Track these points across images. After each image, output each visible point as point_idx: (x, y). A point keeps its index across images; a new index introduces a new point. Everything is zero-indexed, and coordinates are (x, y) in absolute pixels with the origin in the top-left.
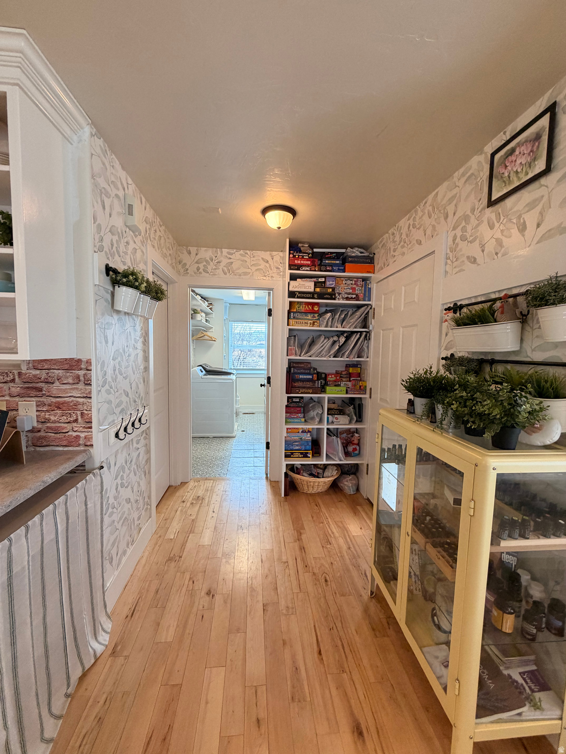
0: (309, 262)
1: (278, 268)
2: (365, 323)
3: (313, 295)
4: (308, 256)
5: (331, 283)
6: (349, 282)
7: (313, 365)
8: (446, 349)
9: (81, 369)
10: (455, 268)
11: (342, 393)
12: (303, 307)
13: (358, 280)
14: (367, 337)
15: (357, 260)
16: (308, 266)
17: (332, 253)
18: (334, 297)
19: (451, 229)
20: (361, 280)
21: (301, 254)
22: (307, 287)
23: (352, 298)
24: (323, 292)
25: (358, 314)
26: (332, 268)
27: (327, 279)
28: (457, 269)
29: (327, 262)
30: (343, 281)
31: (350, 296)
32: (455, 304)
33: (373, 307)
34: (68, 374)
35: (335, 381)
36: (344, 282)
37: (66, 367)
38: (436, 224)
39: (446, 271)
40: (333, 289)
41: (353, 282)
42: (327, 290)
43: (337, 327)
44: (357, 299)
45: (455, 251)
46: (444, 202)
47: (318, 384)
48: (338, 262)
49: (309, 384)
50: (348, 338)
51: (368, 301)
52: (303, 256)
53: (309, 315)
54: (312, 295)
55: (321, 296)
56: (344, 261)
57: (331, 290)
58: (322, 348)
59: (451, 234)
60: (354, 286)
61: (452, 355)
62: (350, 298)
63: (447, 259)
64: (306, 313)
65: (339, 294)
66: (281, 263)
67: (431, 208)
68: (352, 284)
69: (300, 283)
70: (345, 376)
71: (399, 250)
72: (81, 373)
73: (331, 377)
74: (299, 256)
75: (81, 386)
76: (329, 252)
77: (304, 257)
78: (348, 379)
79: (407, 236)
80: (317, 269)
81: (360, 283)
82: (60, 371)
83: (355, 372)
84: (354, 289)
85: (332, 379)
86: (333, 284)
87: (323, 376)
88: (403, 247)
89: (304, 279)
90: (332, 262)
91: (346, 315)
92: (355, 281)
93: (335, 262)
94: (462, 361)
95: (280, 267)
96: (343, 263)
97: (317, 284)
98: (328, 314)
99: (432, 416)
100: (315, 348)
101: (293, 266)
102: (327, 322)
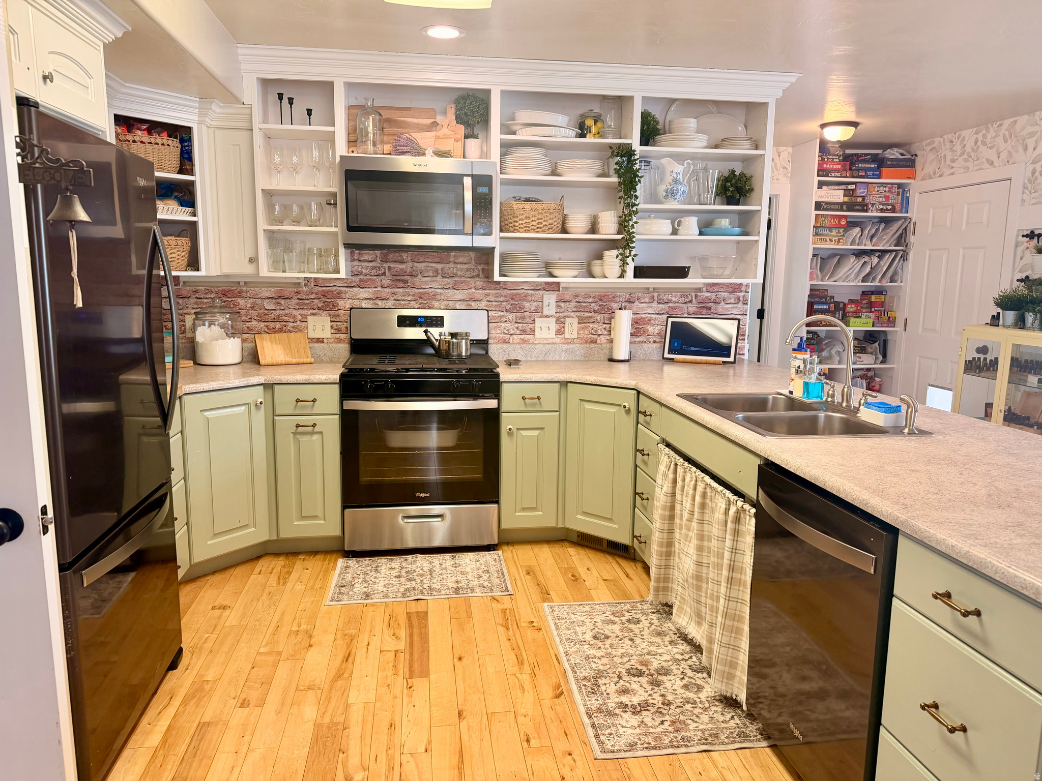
0: (839, 167)
1: (785, 168)
2: (901, 239)
3: (842, 207)
4: (839, 159)
5: (862, 190)
6: (882, 189)
7: (831, 293)
8: (1021, 271)
9: (741, 291)
10: (1033, 198)
11: (868, 325)
12: (828, 221)
13: (892, 187)
14: (905, 257)
15: (897, 164)
16: (838, 171)
17: (866, 155)
18: (865, 208)
19: (1030, 162)
20: (896, 186)
21: (830, 157)
22: (836, 197)
23: (887, 210)
24: (853, 203)
25: (894, 228)
26: (866, 173)
27: (858, 187)
28: (1035, 201)
29: (860, 165)
30: (875, 187)
31: (884, 207)
32: (1032, 232)
33: (913, 221)
34: (731, 296)
35: (855, 312)
36: (876, 190)
37: (730, 289)
38: (1013, 151)
39: (1022, 200)
40: (863, 198)
41: (887, 190)
42: (856, 199)
43: (865, 245)
44: (893, 210)
45: (1034, 183)
46: (1024, 133)
47: (840, 314)
48: (873, 166)
49: (829, 315)
50: (881, 257)
51: (905, 213)
52: (833, 159)
53: (834, 231)
54: (840, 206)
55: (851, 207)
56: (881, 165)
57: (861, 199)
58: (851, 271)
59: (1031, 167)
60: (888, 194)
61: (1027, 277)
62: (885, 210)
63: (1024, 188)
64: (830, 228)
65: (873, 205)
66: (789, 161)
67: (1007, 133)
68: (885, 191)
69: (828, 192)
70: (865, 306)
71: (960, 162)
72: (741, 294)
73: (851, 308)
74: (828, 159)
75: (740, 305)
76: (863, 154)
77: (835, 160)
78: (869, 310)
79: (973, 150)
80: (848, 175)
81: (895, 189)
82: (725, 293)
83: (878, 300)
84: (887, 198)
85: (851, 310)
86: (864, 192)
87: (841, 305)
88: (966, 160)
89: (830, 187)
90: (867, 166)
91: (877, 230)
92: (889, 188)
93: (869, 166)
95: (787, 166)
96: (880, 167)
97: (847, 193)
98: (858, 230)
99: (1021, 323)
100: (843, 271)
101: (822, 172)
102: (854, 239)
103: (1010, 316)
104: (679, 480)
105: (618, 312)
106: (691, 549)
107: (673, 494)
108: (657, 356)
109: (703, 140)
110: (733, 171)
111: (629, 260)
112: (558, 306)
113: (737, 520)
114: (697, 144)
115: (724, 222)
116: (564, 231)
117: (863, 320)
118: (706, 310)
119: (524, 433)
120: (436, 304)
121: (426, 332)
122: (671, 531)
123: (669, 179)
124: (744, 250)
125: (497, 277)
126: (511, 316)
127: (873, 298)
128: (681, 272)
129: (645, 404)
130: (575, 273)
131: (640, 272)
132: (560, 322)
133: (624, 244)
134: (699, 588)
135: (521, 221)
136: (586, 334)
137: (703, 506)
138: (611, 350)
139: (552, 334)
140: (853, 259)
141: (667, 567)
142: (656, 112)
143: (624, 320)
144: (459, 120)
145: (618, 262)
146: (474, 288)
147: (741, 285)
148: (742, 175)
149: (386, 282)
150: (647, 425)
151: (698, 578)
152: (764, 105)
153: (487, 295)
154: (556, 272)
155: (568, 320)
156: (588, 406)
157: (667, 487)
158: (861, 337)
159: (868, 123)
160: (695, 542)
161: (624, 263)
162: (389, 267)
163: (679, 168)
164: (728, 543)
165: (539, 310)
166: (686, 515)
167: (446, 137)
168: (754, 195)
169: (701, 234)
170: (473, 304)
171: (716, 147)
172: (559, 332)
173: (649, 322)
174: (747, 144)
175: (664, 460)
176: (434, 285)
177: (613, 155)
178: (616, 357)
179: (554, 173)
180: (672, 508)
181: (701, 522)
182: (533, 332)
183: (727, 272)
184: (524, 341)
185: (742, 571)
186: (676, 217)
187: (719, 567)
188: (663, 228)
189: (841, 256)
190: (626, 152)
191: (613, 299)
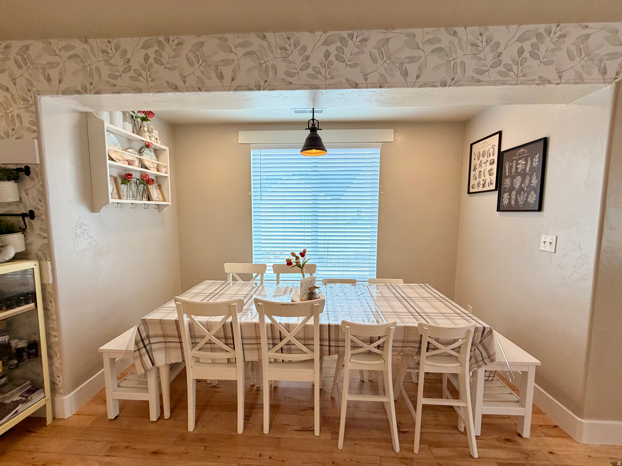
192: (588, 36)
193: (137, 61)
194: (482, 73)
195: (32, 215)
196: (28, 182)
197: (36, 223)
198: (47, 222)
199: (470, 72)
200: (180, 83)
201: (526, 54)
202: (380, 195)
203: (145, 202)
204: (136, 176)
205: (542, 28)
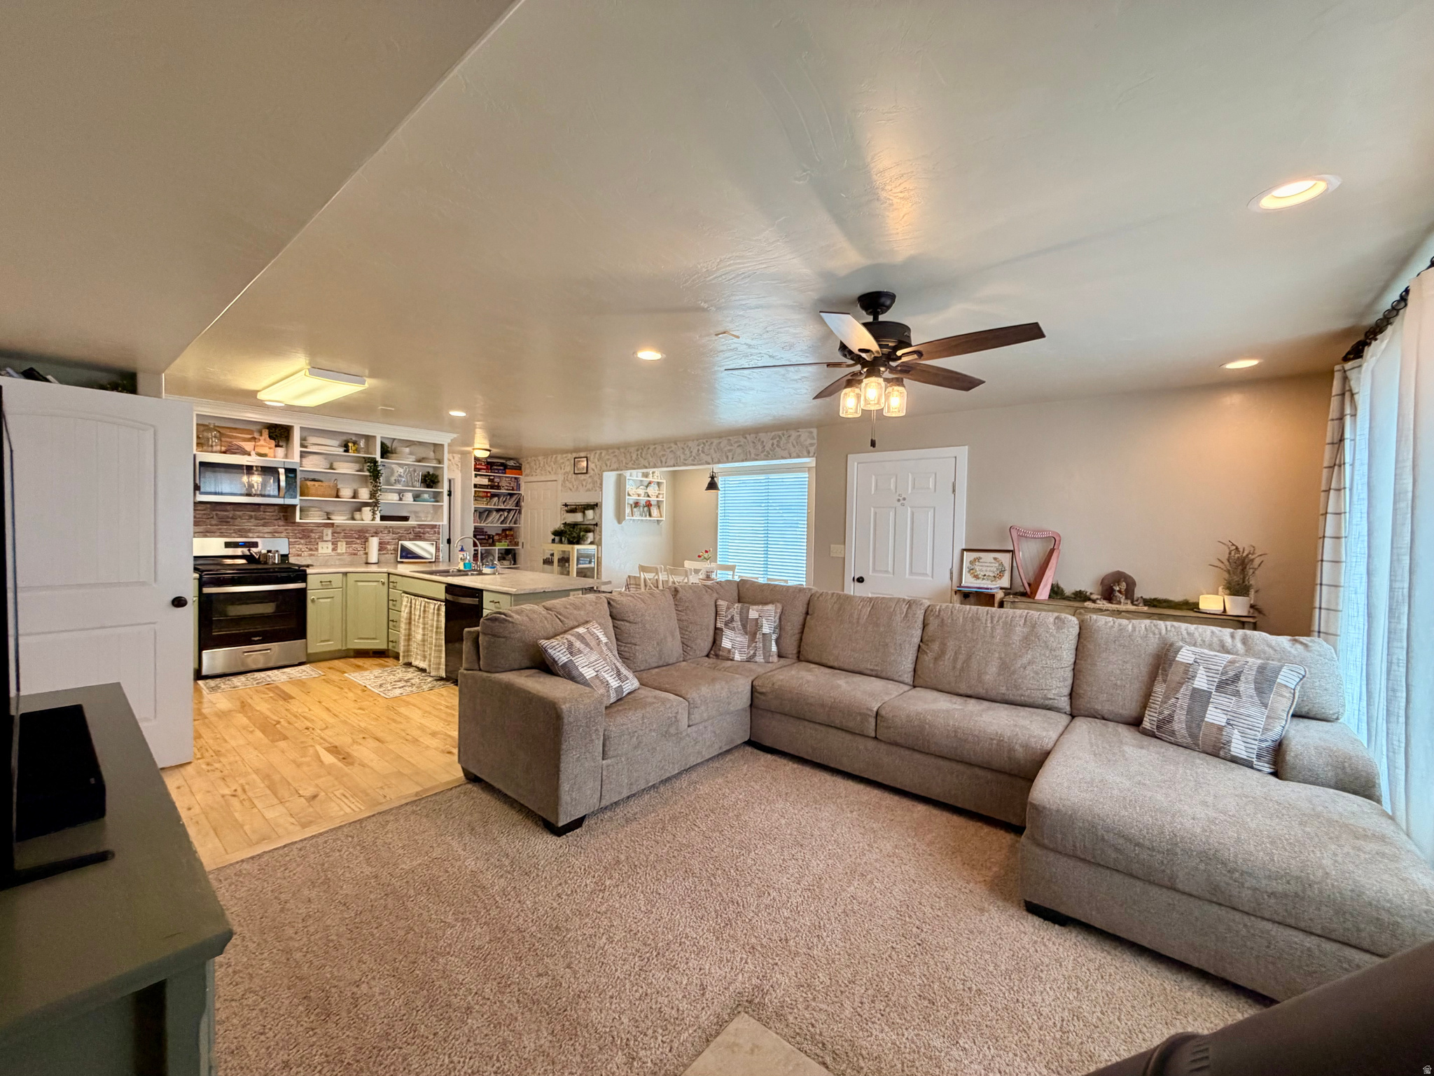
0: (485, 468)
1: (468, 470)
2: (518, 504)
4: (484, 464)
5: (497, 480)
6: (507, 479)
7: (485, 530)
8: (562, 520)
9: (436, 528)
11: (506, 546)
12: (481, 493)
14: (520, 512)
15: (513, 468)
18: (499, 488)
20: (514, 478)
21: (480, 462)
22: (484, 482)
23: (510, 489)
24: (493, 485)
25: (514, 498)
26: (498, 471)
27: (495, 478)
29: (495, 468)
30: (503, 478)
32: (566, 504)
33: (523, 495)
34: (431, 530)
35: (499, 539)
36: (504, 480)
37: (431, 527)
38: (557, 469)
39: (562, 490)
40: (498, 483)
41: (509, 480)
42: (495, 484)
43: (500, 506)
44: (513, 490)
45: (565, 483)
47: (491, 541)
48: (501, 468)
49: (485, 541)
50: (509, 512)
51: (519, 492)
52: (481, 464)
53: (484, 499)
54: (487, 487)
55: (492, 487)
56: (505, 467)
58: (495, 519)
60: (510, 482)
61: (564, 522)
64: (483, 497)
65: (503, 487)
66: (458, 467)
69: (480, 479)
72: (436, 530)
74: (478, 464)
75: (436, 535)
76: (496, 463)
79: (544, 466)
80: (489, 472)
81: (513, 480)
82: (428, 529)
83: (510, 533)
84: (510, 484)
85: (497, 538)
87: (494, 536)
89: (481, 477)
90: (499, 468)
91: (506, 499)
94: (569, 524)
96: (505, 469)
97: (490, 480)
98: (496, 498)
99: (561, 542)
100: (490, 519)
101: (476, 469)
102: (494, 504)
103: (557, 539)
104: (413, 606)
105: (371, 538)
106: (420, 631)
107: (411, 612)
108: (392, 561)
109: (413, 458)
110: (429, 473)
111: (377, 512)
112: (333, 536)
113: (439, 609)
114: (410, 461)
115: (426, 496)
116: (337, 496)
117: (503, 543)
118: (418, 537)
119: (321, 600)
120: (251, 535)
121: (249, 550)
122: (410, 629)
123: (396, 474)
124: (438, 509)
125: (298, 520)
126: (302, 541)
127: (507, 533)
128: (406, 519)
129: (392, 578)
130: (345, 518)
131: (383, 518)
132: (335, 544)
133: (374, 505)
134: (424, 645)
135: (312, 491)
136: (350, 550)
137: (424, 611)
138: (367, 558)
139: (330, 550)
140: (495, 513)
141: (409, 645)
142: (388, 443)
143: (374, 542)
144: (271, 437)
145: (371, 514)
146: (280, 526)
147: (436, 525)
148: (433, 475)
149: (214, 522)
150: (395, 588)
151: (424, 641)
152: (442, 445)
153: (286, 530)
154: (333, 517)
155: (339, 543)
156: (360, 584)
157: (407, 610)
158: (503, 552)
159: (494, 451)
160: (421, 626)
161: (374, 513)
162: (217, 514)
163: (401, 470)
164: (435, 619)
165: (321, 538)
166: (417, 617)
167: (262, 446)
168: (440, 484)
169: (414, 501)
170: (276, 535)
171: (419, 461)
172: (334, 549)
173: (388, 543)
174: (435, 461)
175: (405, 599)
176: (248, 525)
177: (366, 462)
178: (370, 561)
179: (331, 468)
180: (410, 619)
181: (424, 618)
182: (317, 549)
183: (429, 519)
184: (311, 555)
185: (441, 628)
186: (401, 493)
187: (432, 631)
188: (394, 497)
189: (489, 511)
190: (374, 461)
191: (367, 531)
192: (800, 436)
193: (634, 457)
194: (757, 455)
195: (596, 525)
196: (597, 510)
197: (598, 528)
198: (601, 527)
199: (753, 456)
200: (647, 465)
201: (775, 446)
202: (808, 513)
203: (648, 518)
204: (643, 503)
205: (780, 433)
